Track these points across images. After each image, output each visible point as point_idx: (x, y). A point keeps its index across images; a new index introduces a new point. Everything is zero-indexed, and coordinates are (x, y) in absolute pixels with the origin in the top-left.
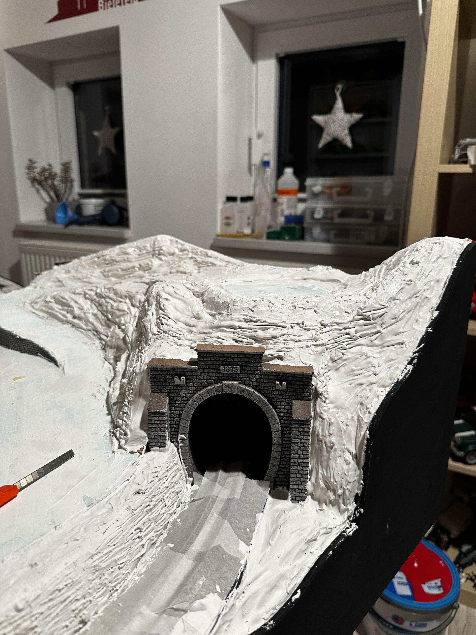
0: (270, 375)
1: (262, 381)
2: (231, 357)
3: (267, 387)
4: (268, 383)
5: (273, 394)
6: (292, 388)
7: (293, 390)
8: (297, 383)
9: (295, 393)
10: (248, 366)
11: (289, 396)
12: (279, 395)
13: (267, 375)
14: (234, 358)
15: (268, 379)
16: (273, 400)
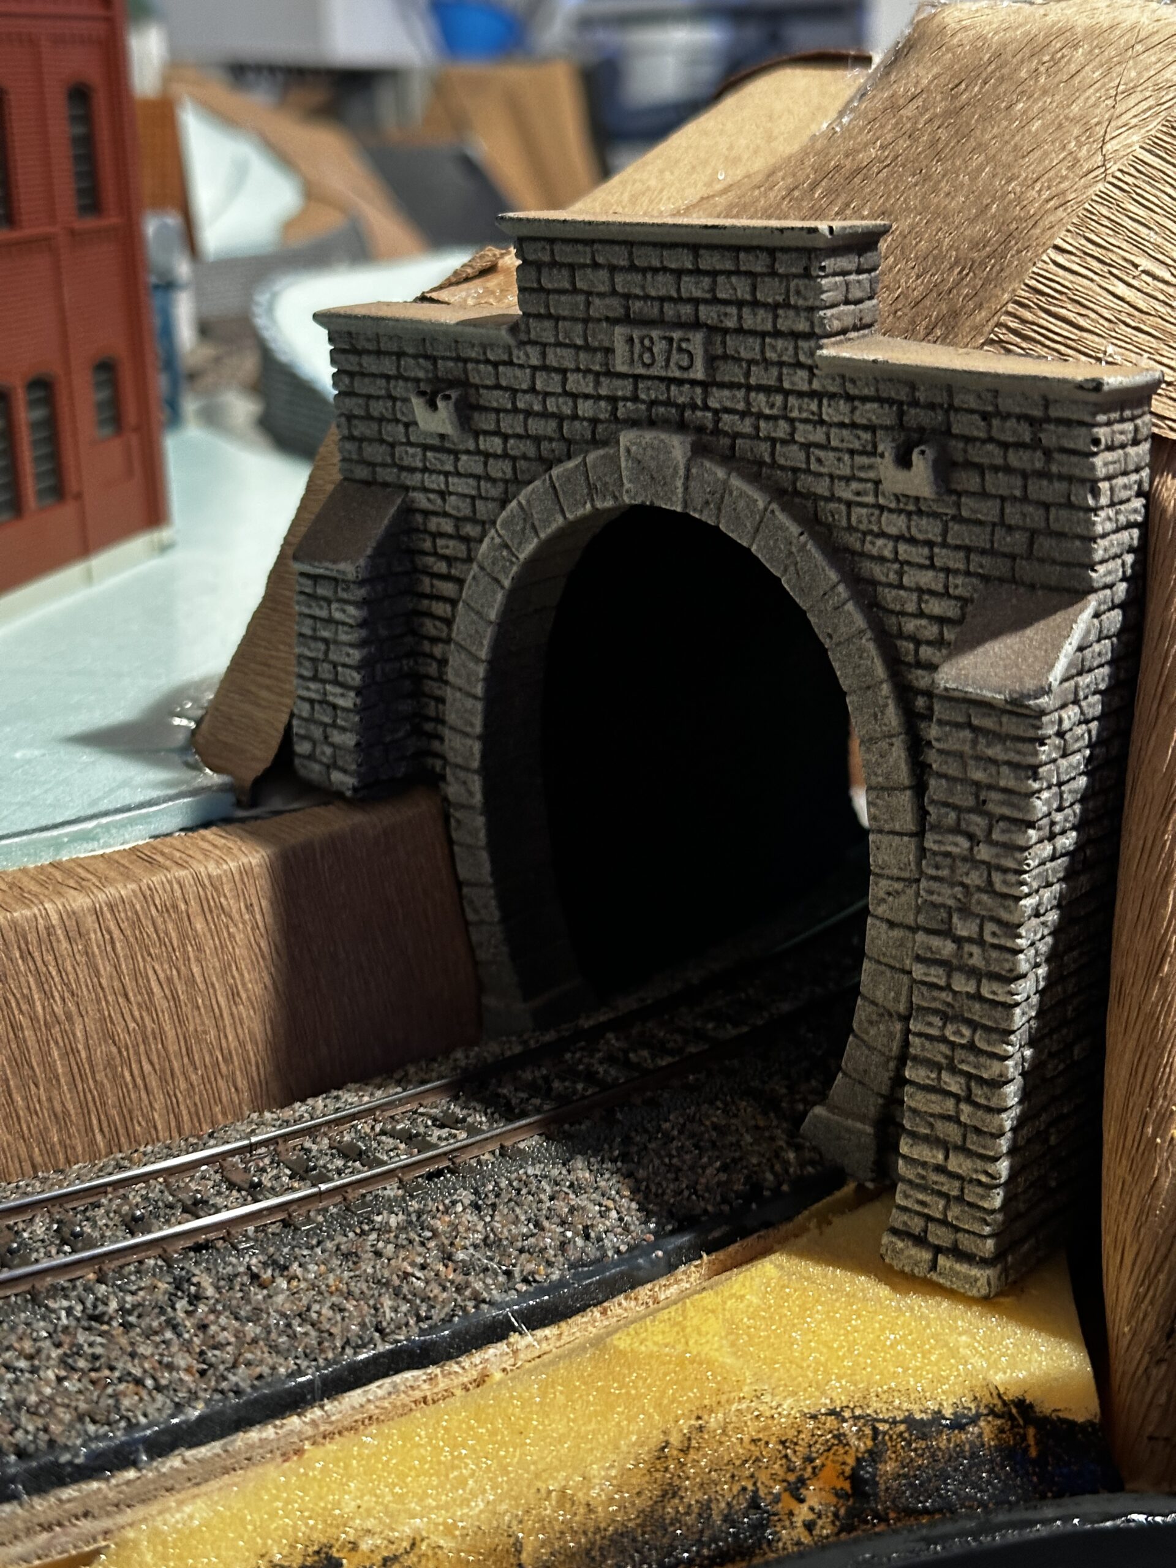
0: (864, 399)
1: (818, 436)
2: (665, 269)
3: (848, 479)
4: (852, 452)
5: (882, 534)
6: (984, 495)
7: (988, 511)
8: (1015, 459)
9: (1000, 532)
10: (753, 333)
11: (968, 550)
12: (912, 541)
13: (850, 398)
14: (679, 273)
15: (854, 425)
16: (878, 571)
